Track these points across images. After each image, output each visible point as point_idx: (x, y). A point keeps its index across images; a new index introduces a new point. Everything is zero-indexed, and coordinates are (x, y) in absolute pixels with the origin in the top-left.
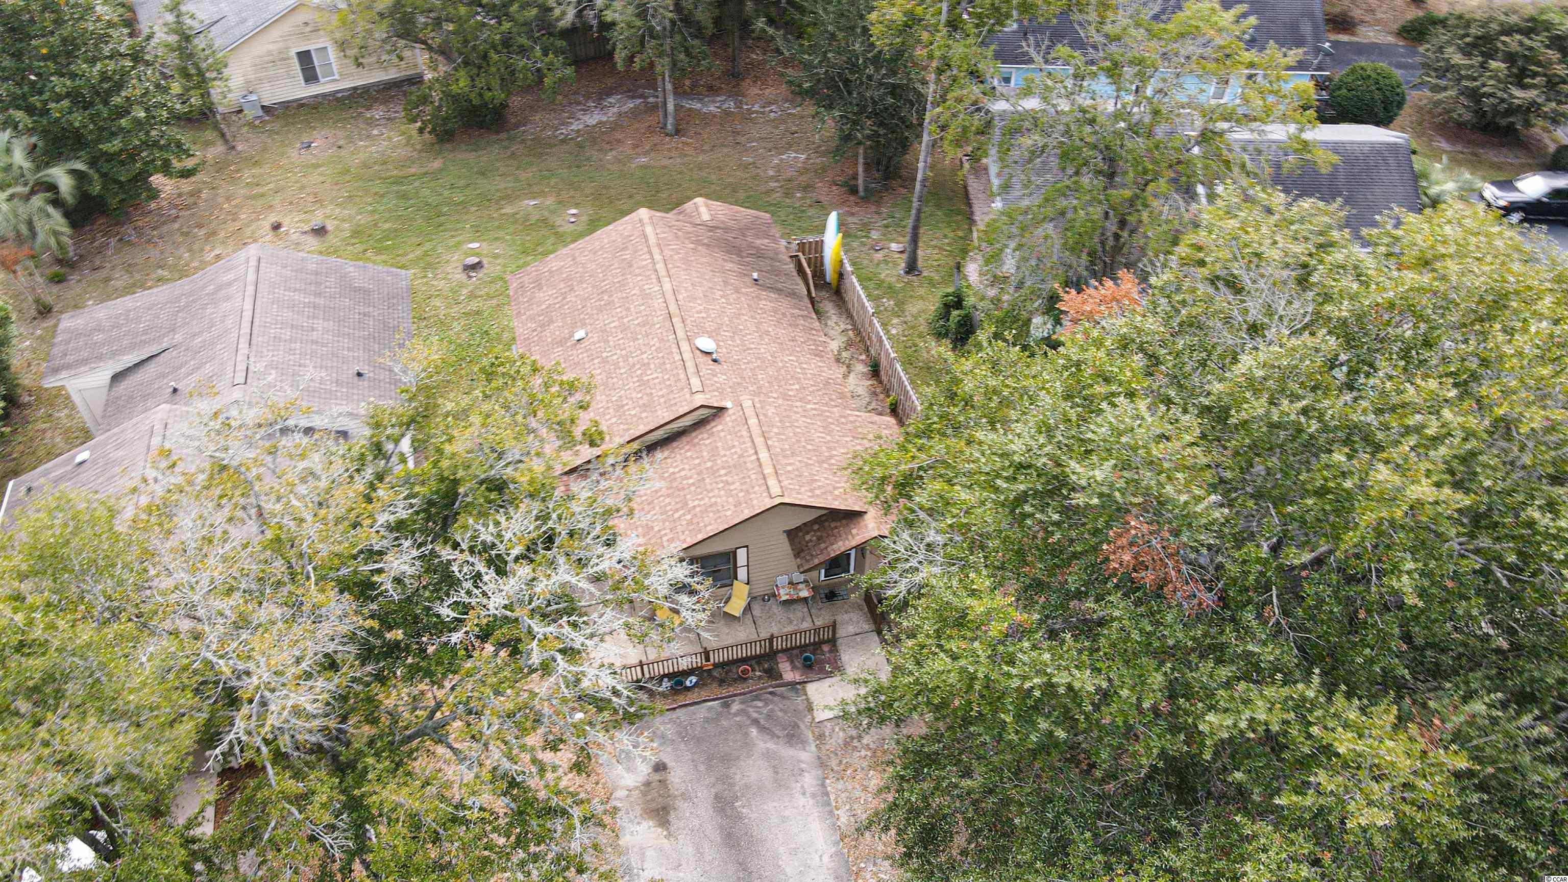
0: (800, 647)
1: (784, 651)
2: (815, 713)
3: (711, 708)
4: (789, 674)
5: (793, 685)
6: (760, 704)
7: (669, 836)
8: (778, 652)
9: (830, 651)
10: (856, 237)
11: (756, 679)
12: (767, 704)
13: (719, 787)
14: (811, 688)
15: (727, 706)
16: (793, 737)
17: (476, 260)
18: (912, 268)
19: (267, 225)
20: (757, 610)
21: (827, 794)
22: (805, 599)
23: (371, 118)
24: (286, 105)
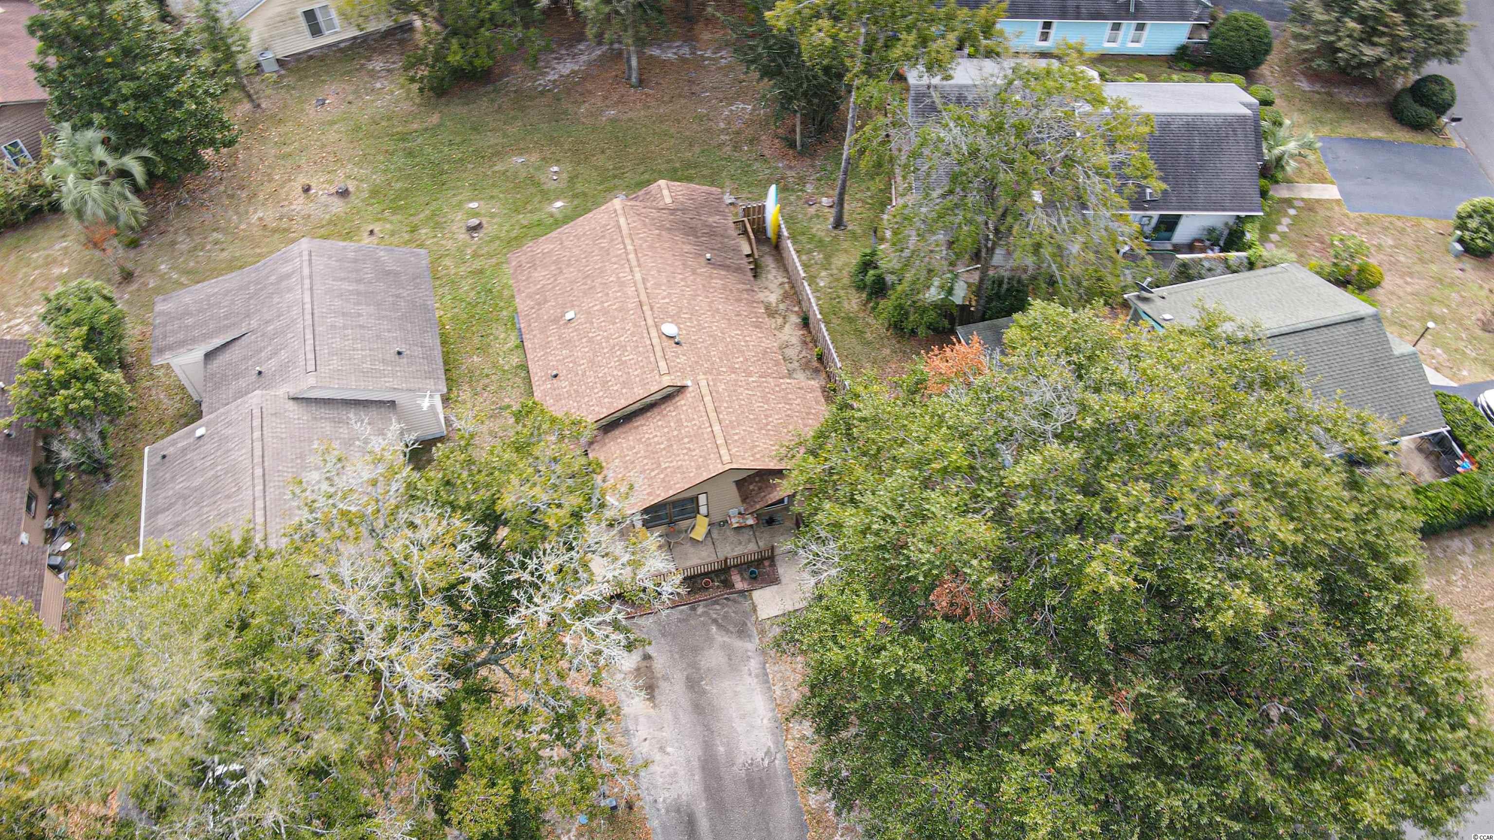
0: (748, 562)
1: (735, 566)
2: (759, 613)
3: (683, 611)
4: (740, 585)
5: (742, 592)
6: (718, 607)
7: (655, 706)
8: (729, 568)
9: (770, 566)
10: (793, 190)
11: (716, 589)
12: (723, 607)
13: (690, 671)
14: (756, 595)
15: (694, 609)
16: (742, 632)
17: (478, 222)
18: (839, 223)
19: (298, 186)
20: (715, 534)
21: (767, 675)
22: (751, 526)
23: (373, 70)
24: (297, 57)
